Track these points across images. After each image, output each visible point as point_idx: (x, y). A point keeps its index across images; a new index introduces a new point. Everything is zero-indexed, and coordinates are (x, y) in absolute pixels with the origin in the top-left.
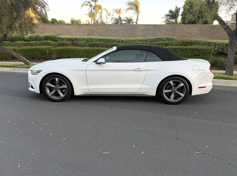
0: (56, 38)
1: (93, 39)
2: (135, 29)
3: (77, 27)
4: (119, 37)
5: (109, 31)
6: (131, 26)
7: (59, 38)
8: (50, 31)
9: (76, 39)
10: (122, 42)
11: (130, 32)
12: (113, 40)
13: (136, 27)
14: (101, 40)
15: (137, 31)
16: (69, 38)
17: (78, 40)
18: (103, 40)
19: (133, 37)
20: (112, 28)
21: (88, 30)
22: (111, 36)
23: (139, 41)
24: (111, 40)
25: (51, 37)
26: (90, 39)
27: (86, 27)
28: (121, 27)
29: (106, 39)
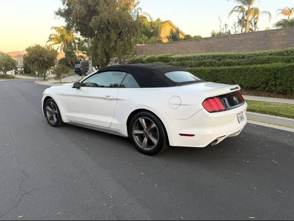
0: (169, 58)
1: (205, 56)
2: (270, 36)
3: (195, 42)
4: (245, 50)
5: (233, 43)
6: (265, 33)
7: (171, 58)
8: (169, 51)
9: (187, 59)
10: (244, 57)
11: (263, 42)
12: (229, 55)
13: (272, 33)
14: (214, 56)
15: (274, 39)
16: (180, 58)
17: (189, 59)
18: (217, 57)
19: (267, 49)
20: (237, 39)
21: (207, 45)
22: (234, 50)
23: (270, 55)
24: (227, 56)
25: (164, 58)
26: (202, 57)
27: (205, 41)
28: (249, 36)
29: (221, 55)
